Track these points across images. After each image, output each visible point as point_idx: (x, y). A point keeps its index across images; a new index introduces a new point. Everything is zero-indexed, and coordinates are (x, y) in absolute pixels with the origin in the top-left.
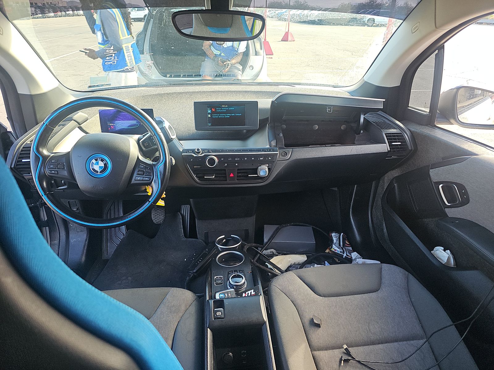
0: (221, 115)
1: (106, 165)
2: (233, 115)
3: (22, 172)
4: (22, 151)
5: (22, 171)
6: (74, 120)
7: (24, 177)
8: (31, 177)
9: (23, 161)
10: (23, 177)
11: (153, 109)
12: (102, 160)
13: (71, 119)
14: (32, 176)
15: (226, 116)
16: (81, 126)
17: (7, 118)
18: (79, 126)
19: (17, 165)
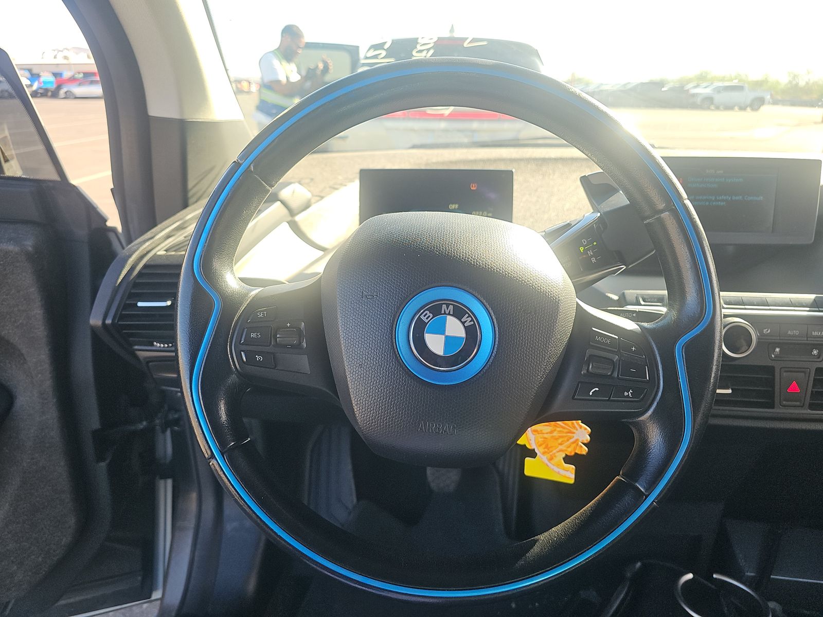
0: (701, 197)
1: (472, 332)
2: (737, 198)
3: (131, 339)
4: (140, 274)
5: (132, 335)
6: (283, 203)
7: (139, 353)
8: (173, 354)
9: (140, 304)
10: (133, 354)
11: (514, 170)
12: (459, 313)
13: (275, 198)
14: (176, 351)
15: (716, 200)
16: (298, 218)
17: (111, 189)
18: (289, 219)
19: (122, 317)
